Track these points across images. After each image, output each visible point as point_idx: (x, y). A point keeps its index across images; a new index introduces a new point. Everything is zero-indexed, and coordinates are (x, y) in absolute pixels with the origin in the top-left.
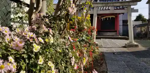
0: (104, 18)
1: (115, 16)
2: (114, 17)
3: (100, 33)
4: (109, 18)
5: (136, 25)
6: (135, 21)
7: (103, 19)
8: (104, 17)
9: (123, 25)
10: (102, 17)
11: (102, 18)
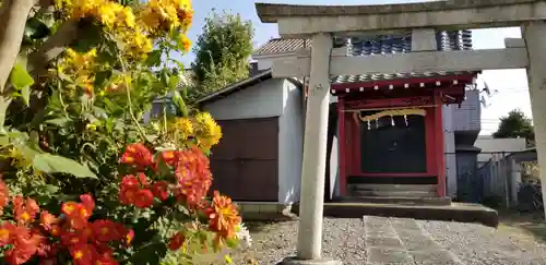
0: (376, 117)
1: (425, 109)
2: (422, 113)
3: (360, 186)
4: (398, 119)
5: (513, 154)
6: (497, 136)
7: (373, 122)
8: (374, 112)
9: (457, 152)
10: (364, 114)
11: (368, 119)
